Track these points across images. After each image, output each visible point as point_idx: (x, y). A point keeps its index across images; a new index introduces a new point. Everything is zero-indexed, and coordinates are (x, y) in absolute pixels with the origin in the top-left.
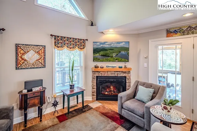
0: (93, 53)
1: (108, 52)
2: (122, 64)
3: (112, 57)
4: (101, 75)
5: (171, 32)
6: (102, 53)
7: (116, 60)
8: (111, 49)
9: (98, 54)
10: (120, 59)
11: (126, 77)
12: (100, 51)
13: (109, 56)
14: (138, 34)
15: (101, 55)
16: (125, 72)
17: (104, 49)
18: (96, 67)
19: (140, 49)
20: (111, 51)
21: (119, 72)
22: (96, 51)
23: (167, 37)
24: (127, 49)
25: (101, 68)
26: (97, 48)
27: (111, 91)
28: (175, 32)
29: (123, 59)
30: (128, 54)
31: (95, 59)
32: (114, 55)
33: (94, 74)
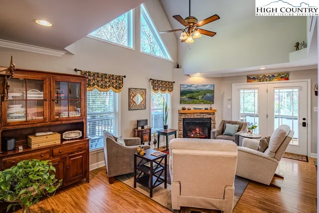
0: (181, 95)
1: (195, 94)
2: (208, 106)
3: (198, 99)
4: (187, 117)
5: (251, 79)
6: (188, 95)
7: (202, 102)
8: (198, 92)
9: (185, 97)
10: (206, 101)
11: (211, 118)
12: (187, 93)
14: (222, 78)
16: (210, 114)
17: (191, 92)
18: (184, 109)
19: (224, 92)
20: (197, 93)
21: (205, 113)
22: (183, 93)
23: (248, 82)
24: (212, 92)
25: (188, 109)
26: (184, 91)
27: (196, 133)
28: (254, 79)
29: (208, 102)
30: (213, 96)
31: (182, 102)
32: (200, 97)
33: (181, 116)
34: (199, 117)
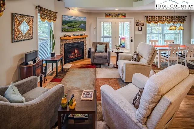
0: (63, 24)
1: (73, 24)
2: (82, 33)
3: (76, 28)
4: (67, 43)
5: (108, 15)
6: (69, 25)
7: (78, 30)
8: (76, 22)
9: (66, 26)
10: (81, 29)
11: (84, 42)
12: (68, 23)
13: (73, 27)
14: (90, 13)
15: (69, 26)
16: (83, 38)
17: (70, 22)
18: (65, 36)
19: (91, 23)
20: (75, 23)
21: (80, 38)
22: (64, 23)
23: (106, 17)
24: (85, 22)
25: (69, 36)
26: (66, 21)
27: (75, 54)
28: (109, 15)
29: (82, 29)
30: (85, 26)
31: (63, 30)
32: (77, 26)
33: (62, 42)
34: (76, 41)
